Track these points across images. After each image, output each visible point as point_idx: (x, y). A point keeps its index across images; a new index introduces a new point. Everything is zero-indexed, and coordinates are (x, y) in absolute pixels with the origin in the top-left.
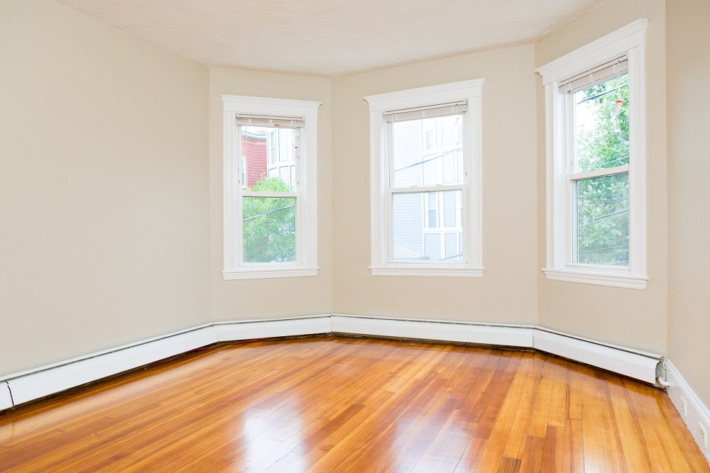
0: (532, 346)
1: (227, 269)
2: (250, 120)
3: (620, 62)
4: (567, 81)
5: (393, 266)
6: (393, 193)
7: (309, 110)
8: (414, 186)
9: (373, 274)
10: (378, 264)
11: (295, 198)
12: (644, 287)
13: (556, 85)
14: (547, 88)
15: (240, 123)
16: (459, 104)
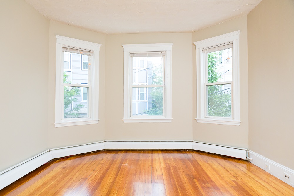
0: (191, 148)
1: (57, 122)
2: (69, 49)
3: (229, 44)
4: (206, 49)
5: (132, 118)
6: (133, 87)
7: (96, 47)
8: (142, 85)
9: (125, 122)
10: (127, 118)
11: (88, 88)
12: (239, 125)
13: (201, 50)
14: (197, 50)
15: (64, 50)
16: (162, 52)
